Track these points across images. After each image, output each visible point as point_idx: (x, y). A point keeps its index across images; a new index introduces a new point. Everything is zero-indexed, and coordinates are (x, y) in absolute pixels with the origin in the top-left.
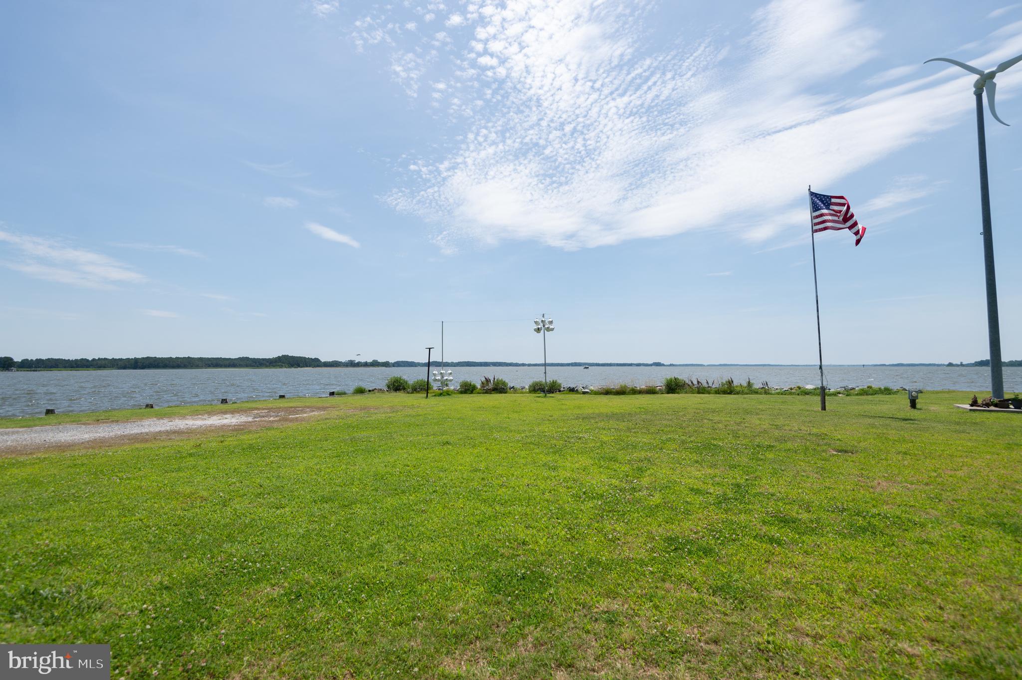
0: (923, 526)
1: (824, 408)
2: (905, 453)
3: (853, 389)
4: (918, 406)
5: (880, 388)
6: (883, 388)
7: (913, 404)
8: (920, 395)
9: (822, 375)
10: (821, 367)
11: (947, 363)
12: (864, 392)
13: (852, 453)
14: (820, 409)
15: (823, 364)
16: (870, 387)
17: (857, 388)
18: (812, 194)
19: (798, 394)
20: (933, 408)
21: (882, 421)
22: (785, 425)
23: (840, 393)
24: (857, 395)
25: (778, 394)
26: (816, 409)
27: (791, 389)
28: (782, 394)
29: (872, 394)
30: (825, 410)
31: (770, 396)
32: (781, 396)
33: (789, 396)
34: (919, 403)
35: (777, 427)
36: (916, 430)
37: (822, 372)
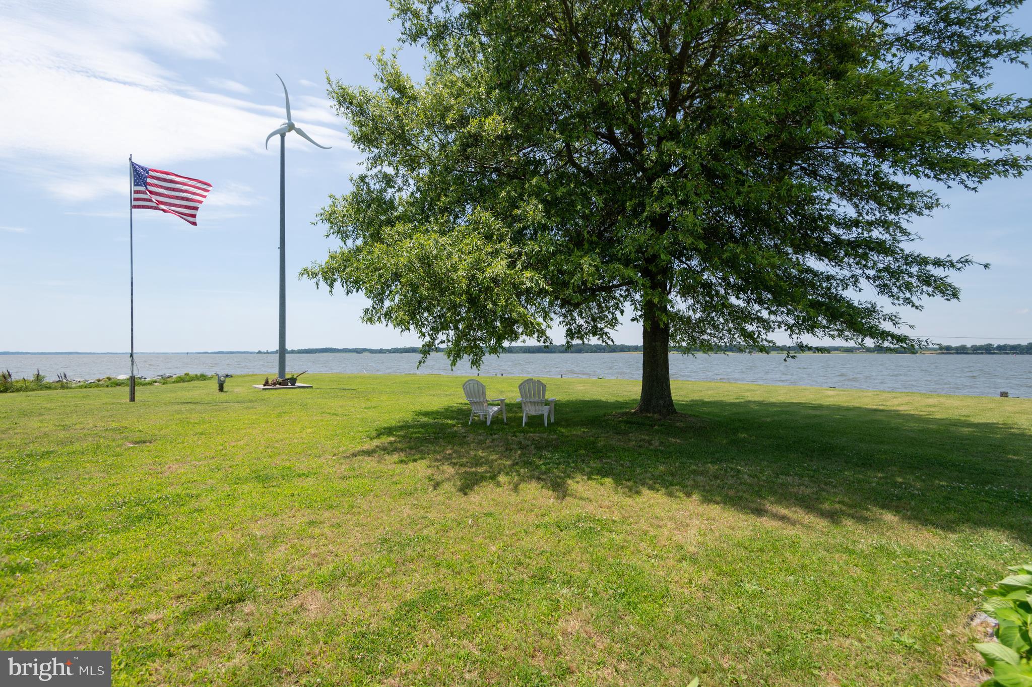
0: (198, 496)
1: (132, 399)
2: (202, 434)
3: (171, 377)
4: (225, 389)
5: (196, 375)
6: (199, 375)
7: (221, 388)
8: (227, 379)
9: (132, 364)
10: (132, 355)
11: (257, 351)
12: (181, 380)
13: (150, 442)
14: (128, 401)
15: (134, 351)
16: (187, 374)
17: (174, 376)
18: (134, 166)
19: (107, 386)
20: (237, 390)
21: (188, 407)
22: (76, 424)
23: (156, 382)
24: (174, 382)
25: (81, 387)
26: (123, 401)
27: (99, 381)
28: (86, 387)
29: (189, 381)
30: (134, 401)
31: (69, 390)
32: (85, 389)
33: (95, 389)
34: (226, 387)
35: (65, 428)
36: (216, 411)
37: (132, 361)
